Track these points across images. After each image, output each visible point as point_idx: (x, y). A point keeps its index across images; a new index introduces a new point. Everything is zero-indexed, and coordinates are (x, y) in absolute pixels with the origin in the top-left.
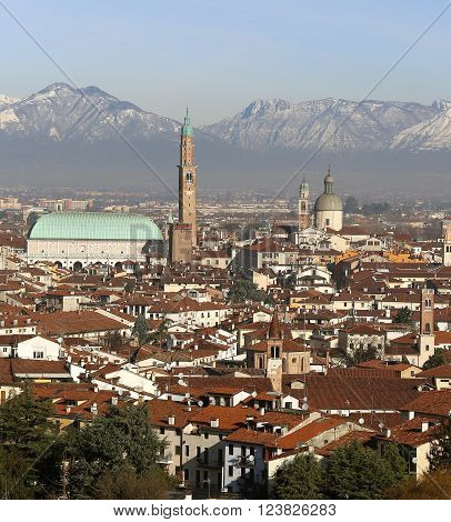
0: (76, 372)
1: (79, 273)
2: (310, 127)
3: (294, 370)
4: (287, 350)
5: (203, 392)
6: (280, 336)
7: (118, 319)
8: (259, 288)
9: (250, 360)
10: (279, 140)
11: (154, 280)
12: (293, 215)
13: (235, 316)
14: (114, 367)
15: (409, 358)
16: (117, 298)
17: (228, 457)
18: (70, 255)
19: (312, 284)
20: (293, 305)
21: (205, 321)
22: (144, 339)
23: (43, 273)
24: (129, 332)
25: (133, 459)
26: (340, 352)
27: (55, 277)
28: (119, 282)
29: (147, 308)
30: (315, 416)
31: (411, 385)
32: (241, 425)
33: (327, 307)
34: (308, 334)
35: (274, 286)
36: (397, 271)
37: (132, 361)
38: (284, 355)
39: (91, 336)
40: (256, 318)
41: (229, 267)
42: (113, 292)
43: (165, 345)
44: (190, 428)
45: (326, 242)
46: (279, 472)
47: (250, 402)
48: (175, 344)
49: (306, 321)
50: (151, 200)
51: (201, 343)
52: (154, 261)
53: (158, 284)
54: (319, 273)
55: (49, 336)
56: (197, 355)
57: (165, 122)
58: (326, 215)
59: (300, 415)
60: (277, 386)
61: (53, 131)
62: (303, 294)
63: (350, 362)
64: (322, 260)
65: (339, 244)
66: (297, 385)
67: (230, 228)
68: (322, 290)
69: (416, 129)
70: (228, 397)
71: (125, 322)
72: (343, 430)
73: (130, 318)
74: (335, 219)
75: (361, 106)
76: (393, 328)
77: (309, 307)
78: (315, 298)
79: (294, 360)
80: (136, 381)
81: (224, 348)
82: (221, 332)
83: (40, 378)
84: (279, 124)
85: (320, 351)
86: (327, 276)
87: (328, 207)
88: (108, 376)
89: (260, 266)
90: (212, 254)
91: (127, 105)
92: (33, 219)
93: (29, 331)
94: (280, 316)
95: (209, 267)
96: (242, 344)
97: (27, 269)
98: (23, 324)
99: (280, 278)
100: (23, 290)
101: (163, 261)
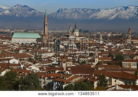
0: (22, 66)
1: (23, 45)
2: (72, 14)
3: (68, 66)
4: (67, 61)
5: (49, 70)
6: (66, 58)
7: (31, 55)
8: (61, 48)
9: (59, 64)
10: (65, 17)
11: (39, 47)
12: (68, 33)
13: (56, 54)
14: (30, 65)
15: (93, 63)
17: (54, 84)
18: (21, 41)
19: (72, 48)
20: (68, 52)
21: (50, 55)
22: (37, 59)
23: (15, 45)
24: (33, 58)
25: (34, 85)
26: (78, 62)
27: (17, 46)
28: (31, 47)
29: (37, 53)
30: (73, 75)
31: (93, 69)
32: (57, 77)
33: (75, 52)
34: (71, 58)
35: (64, 48)
36: (90, 45)
37: (34, 64)
38: (66, 62)
39: (25, 59)
40: (60, 55)
41: (55, 44)
42: (30, 49)
43: (41, 60)
44: (46, 78)
45: (75, 39)
46: (65, 87)
47: (59, 72)
48: (43, 60)
49: (71, 55)
50: (38, 29)
51: (49, 60)
52: (39, 43)
53: (39, 48)
54: (74, 45)
55: (16, 59)
56: (48, 62)
57: (41, 13)
58: (75, 33)
59: (70, 75)
60: (65, 69)
61: (17, 15)
62: (70, 50)
63: (80, 64)
64: (74, 43)
65: (78, 39)
66: (69, 69)
67: (55, 35)
68: (74, 49)
69: (94, 15)
70: (54, 72)
72: (79, 78)
73: (34, 55)
74: (77, 34)
75: (83, 10)
76: (89, 57)
77: (72, 52)
79: (68, 64)
80: (35, 68)
81: (54, 61)
82: (53, 58)
83: (14, 67)
84: (65, 14)
85: (74, 62)
86: (76, 46)
87: (76, 31)
88: (29, 67)
89: (61, 44)
90: (51, 41)
91: (33, 9)
92: (13, 34)
93: (12, 57)
94: (66, 54)
95: (51, 44)
96: (57, 60)
97: (12, 44)
98: (11, 56)
99: (65, 46)
100: (11, 49)
101: (41, 43)
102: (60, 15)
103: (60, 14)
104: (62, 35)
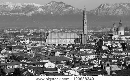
0: (59, 70)
1: (59, 47)
2: (115, 10)
3: (113, 69)
5: (90, 75)
6: (109, 61)
7: (69, 58)
8: (104, 50)
9: (102, 67)
10: (108, 14)
11: (78, 48)
12: (112, 32)
13: (98, 56)
14: (68, 69)
16: (68, 53)
18: (57, 42)
19: (117, 49)
20: (112, 54)
21: (90, 58)
22: (76, 62)
23: (50, 47)
24: (72, 61)
26: (124, 65)
27: (53, 48)
29: (76, 55)
33: (121, 54)
34: (116, 61)
35: (107, 49)
37: (73, 67)
38: (110, 66)
39: (62, 62)
40: (103, 57)
41: (96, 45)
42: (67, 51)
43: (81, 64)
45: (120, 38)
48: (83, 64)
49: (116, 58)
50: (76, 29)
51: (90, 63)
52: (77, 44)
54: (118, 46)
55: (52, 62)
56: (89, 66)
57: (80, 10)
58: (120, 31)
60: (109, 73)
61: (52, 13)
62: (115, 51)
63: (127, 68)
64: (119, 43)
65: (123, 38)
66: (114, 73)
68: (119, 50)
71: (71, 58)
74: (122, 32)
75: (129, 4)
77: (116, 54)
78: (118, 52)
79: (113, 67)
81: (95, 65)
82: (94, 60)
83: (50, 72)
84: (108, 10)
85: (119, 65)
86: (121, 47)
87: (120, 29)
88: (67, 71)
89: (104, 44)
91: (70, 6)
92: (48, 34)
93: (47, 61)
94: (109, 56)
95: (91, 45)
96: (100, 63)
97: (46, 46)
98: (46, 59)
99: (109, 47)
100: (45, 51)
101: (80, 44)
102: (102, 12)
104: (104, 34)
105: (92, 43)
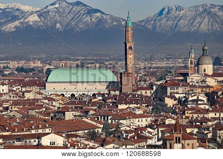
1: (73, 100)
2: (194, 20)
4: (184, 139)
6: (180, 131)
7: (94, 123)
8: (168, 106)
9: (164, 144)
10: (178, 28)
11: (113, 103)
12: (186, 67)
13: (156, 121)
16: (93, 112)
18: (69, 90)
19: (197, 104)
20: (187, 115)
21: (140, 124)
22: (109, 134)
23: (54, 100)
24: (100, 130)
26: (213, 140)
27: (60, 102)
28: (94, 104)
29: (109, 118)
33: (206, 116)
34: (196, 130)
35: (176, 104)
37: (102, 145)
38: (183, 142)
39: (80, 133)
40: (167, 122)
41: (152, 95)
42: (91, 109)
43: (119, 136)
45: (204, 81)
48: (124, 136)
49: (194, 124)
50: (110, 60)
51: (138, 135)
52: (112, 93)
53: (115, 105)
54: (200, 98)
55: (58, 133)
56: (136, 142)
57: (118, 20)
58: (204, 67)
61: (58, 25)
62: (192, 109)
64: (202, 91)
65: (211, 82)
67: (153, 74)
68: (202, 106)
71: (98, 125)
73: (101, 123)
74: (209, 68)
77: (195, 116)
78: (199, 111)
79: (188, 144)
81: (151, 138)
82: (149, 129)
84: (178, 19)
85: (202, 140)
86: (205, 99)
87: (205, 62)
89: (169, 94)
90: (143, 88)
91: (97, 11)
92: (49, 72)
93: (47, 131)
94: (180, 121)
95: (142, 95)
96: (160, 136)
97: (46, 98)
98: (44, 127)
99: (179, 100)
100: (44, 109)
101: (117, 93)
102: (165, 23)
103: (164, 21)
104: (170, 72)
105: (143, 92)
